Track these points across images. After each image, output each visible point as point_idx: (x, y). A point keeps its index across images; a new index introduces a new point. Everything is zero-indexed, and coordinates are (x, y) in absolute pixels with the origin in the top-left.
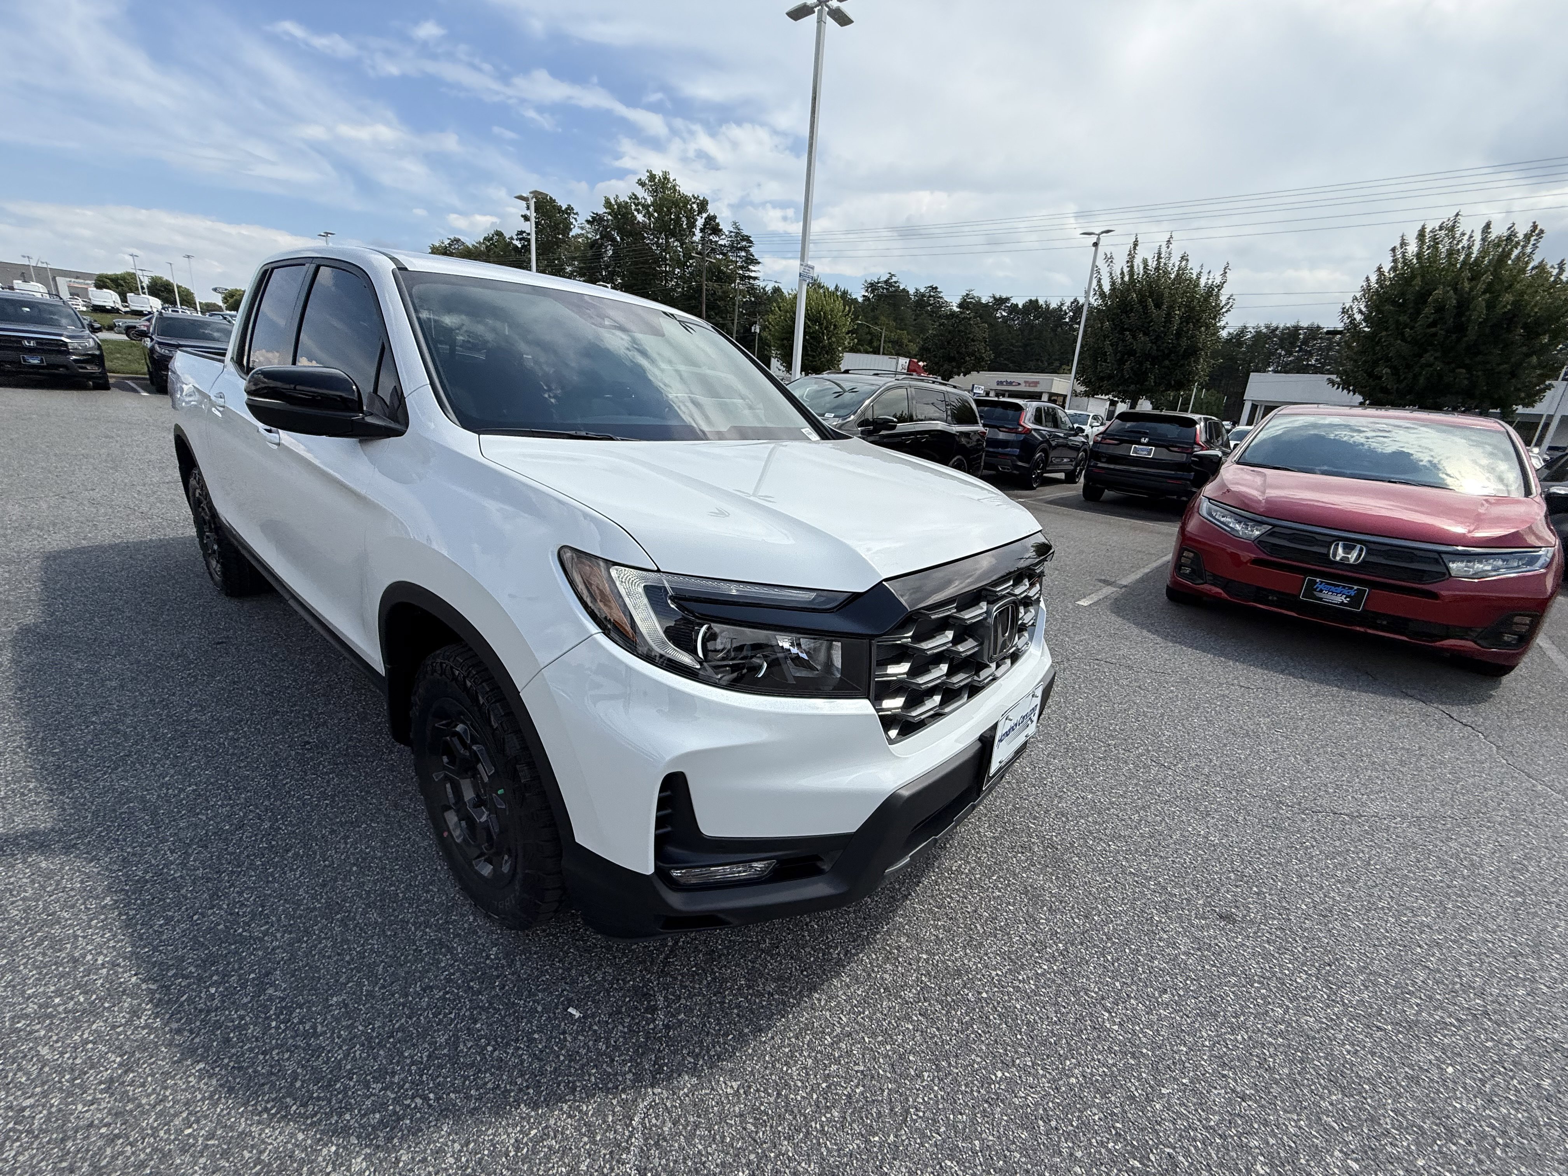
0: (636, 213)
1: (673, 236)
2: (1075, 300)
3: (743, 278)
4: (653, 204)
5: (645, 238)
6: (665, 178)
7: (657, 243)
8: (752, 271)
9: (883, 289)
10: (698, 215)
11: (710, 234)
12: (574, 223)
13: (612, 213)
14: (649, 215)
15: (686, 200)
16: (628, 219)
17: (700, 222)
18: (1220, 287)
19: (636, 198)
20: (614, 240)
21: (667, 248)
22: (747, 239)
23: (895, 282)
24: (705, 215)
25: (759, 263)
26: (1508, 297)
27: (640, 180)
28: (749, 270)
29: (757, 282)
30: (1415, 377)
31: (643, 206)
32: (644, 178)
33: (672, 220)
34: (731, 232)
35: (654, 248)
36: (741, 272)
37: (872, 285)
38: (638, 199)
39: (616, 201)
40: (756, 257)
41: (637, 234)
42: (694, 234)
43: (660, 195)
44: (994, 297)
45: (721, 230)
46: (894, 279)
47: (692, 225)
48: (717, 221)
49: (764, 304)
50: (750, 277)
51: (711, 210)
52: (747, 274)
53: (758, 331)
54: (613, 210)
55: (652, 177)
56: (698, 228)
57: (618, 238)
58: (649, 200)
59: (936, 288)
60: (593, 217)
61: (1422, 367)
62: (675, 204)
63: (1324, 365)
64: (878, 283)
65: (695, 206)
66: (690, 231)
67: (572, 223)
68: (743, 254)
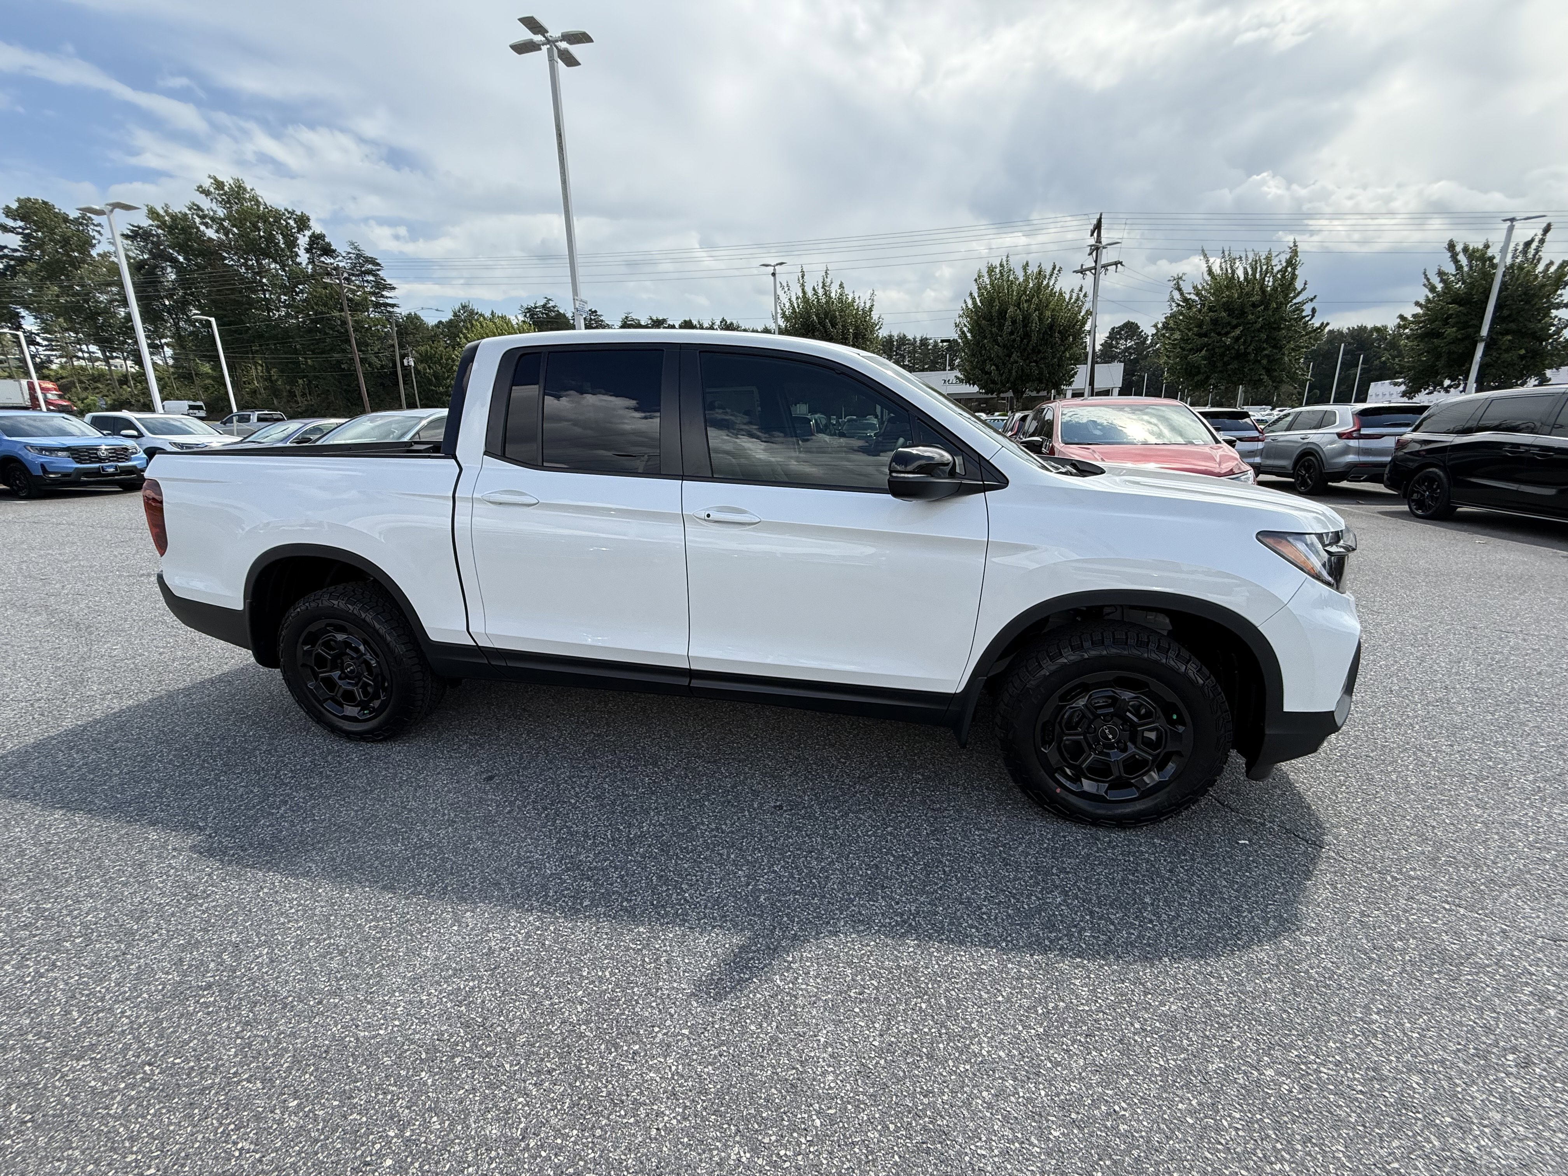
0: (202, 228)
1: (267, 256)
2: (723, 320)
3: (377, 305)
4: (228, 217)
5: (225, 258)
6: (240, 187)
7: (245, 264)
8: (387, 297)
9: (542, 313)
10: (298, 232)
11: (321, 255)
12: (97, 236)
13: (163, 225)
14: (221, 228)
15: (278, 216)
16: (191, 234)
17: (303, 240)
18: (871, 310)
19: (199, 208)
20: (174, 261)
21: (262, 271)
22: (373, 261)
23: (554, 307)
24: (308, 233)
25: (394, 288)
26: (1048, 313)
27: (201, 187)
28: (382, 296)
29: (396, 310)
30: (1010, 371)
31: (213, 219)
32: (207, 183)
33: (261, 237)
34: (349, 253)
35: (243, 270)
36: (373, 299)
37: (529, 310)
38: (202, 211)
39: (166, 212)
40: (389, 282)
41: (212, 254)
42: (297, 255)
43: (235, 207)
44: (651, 319)
45: (334, 251)
46: (551, 304)
47: (292, 243)
48: (327, 240)
49: (412, 333)
50: (386, 305)
51: (316, 227)
52: (382, 300)
53: (412, 364)
54: (164, 223)
55: (219, 185)
56: (302, 248)
57: (181, 259)
58: (221, 212)
59: (596, 312)
60: (132, 231)
61: (1012, 364)
62: (264, 218)
63: (914, 364)
64: (536, 308)
65: (292, 222)
66: (292, 252)
67: (94, 238)
68: (371, 278)
